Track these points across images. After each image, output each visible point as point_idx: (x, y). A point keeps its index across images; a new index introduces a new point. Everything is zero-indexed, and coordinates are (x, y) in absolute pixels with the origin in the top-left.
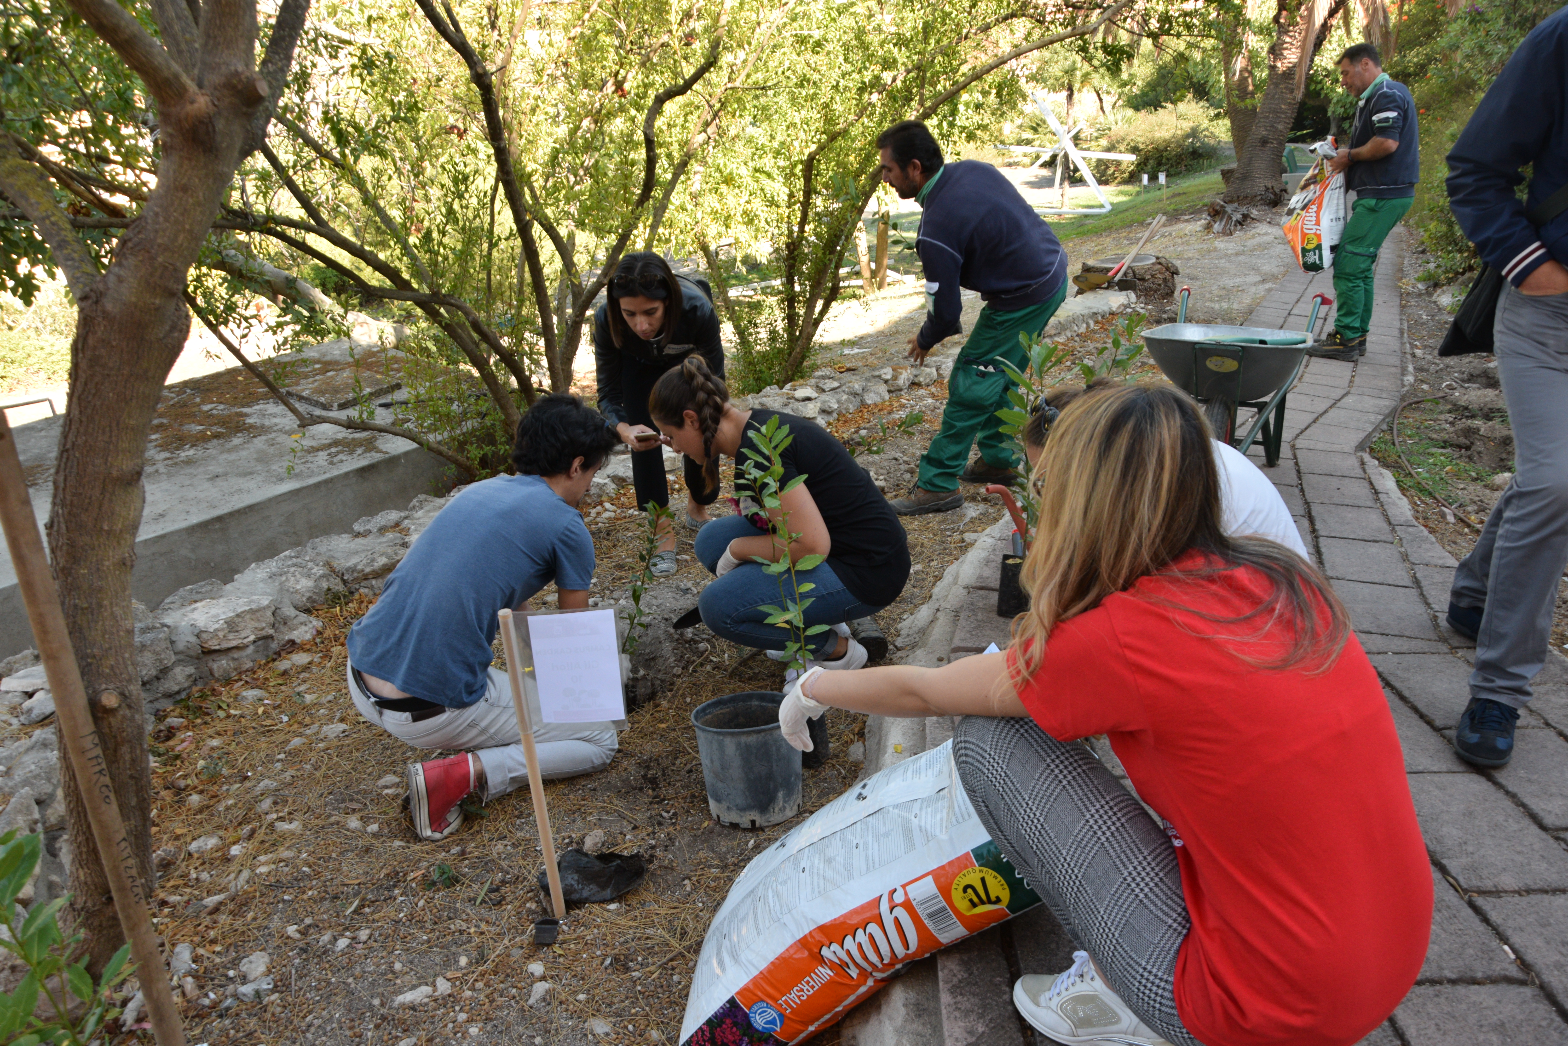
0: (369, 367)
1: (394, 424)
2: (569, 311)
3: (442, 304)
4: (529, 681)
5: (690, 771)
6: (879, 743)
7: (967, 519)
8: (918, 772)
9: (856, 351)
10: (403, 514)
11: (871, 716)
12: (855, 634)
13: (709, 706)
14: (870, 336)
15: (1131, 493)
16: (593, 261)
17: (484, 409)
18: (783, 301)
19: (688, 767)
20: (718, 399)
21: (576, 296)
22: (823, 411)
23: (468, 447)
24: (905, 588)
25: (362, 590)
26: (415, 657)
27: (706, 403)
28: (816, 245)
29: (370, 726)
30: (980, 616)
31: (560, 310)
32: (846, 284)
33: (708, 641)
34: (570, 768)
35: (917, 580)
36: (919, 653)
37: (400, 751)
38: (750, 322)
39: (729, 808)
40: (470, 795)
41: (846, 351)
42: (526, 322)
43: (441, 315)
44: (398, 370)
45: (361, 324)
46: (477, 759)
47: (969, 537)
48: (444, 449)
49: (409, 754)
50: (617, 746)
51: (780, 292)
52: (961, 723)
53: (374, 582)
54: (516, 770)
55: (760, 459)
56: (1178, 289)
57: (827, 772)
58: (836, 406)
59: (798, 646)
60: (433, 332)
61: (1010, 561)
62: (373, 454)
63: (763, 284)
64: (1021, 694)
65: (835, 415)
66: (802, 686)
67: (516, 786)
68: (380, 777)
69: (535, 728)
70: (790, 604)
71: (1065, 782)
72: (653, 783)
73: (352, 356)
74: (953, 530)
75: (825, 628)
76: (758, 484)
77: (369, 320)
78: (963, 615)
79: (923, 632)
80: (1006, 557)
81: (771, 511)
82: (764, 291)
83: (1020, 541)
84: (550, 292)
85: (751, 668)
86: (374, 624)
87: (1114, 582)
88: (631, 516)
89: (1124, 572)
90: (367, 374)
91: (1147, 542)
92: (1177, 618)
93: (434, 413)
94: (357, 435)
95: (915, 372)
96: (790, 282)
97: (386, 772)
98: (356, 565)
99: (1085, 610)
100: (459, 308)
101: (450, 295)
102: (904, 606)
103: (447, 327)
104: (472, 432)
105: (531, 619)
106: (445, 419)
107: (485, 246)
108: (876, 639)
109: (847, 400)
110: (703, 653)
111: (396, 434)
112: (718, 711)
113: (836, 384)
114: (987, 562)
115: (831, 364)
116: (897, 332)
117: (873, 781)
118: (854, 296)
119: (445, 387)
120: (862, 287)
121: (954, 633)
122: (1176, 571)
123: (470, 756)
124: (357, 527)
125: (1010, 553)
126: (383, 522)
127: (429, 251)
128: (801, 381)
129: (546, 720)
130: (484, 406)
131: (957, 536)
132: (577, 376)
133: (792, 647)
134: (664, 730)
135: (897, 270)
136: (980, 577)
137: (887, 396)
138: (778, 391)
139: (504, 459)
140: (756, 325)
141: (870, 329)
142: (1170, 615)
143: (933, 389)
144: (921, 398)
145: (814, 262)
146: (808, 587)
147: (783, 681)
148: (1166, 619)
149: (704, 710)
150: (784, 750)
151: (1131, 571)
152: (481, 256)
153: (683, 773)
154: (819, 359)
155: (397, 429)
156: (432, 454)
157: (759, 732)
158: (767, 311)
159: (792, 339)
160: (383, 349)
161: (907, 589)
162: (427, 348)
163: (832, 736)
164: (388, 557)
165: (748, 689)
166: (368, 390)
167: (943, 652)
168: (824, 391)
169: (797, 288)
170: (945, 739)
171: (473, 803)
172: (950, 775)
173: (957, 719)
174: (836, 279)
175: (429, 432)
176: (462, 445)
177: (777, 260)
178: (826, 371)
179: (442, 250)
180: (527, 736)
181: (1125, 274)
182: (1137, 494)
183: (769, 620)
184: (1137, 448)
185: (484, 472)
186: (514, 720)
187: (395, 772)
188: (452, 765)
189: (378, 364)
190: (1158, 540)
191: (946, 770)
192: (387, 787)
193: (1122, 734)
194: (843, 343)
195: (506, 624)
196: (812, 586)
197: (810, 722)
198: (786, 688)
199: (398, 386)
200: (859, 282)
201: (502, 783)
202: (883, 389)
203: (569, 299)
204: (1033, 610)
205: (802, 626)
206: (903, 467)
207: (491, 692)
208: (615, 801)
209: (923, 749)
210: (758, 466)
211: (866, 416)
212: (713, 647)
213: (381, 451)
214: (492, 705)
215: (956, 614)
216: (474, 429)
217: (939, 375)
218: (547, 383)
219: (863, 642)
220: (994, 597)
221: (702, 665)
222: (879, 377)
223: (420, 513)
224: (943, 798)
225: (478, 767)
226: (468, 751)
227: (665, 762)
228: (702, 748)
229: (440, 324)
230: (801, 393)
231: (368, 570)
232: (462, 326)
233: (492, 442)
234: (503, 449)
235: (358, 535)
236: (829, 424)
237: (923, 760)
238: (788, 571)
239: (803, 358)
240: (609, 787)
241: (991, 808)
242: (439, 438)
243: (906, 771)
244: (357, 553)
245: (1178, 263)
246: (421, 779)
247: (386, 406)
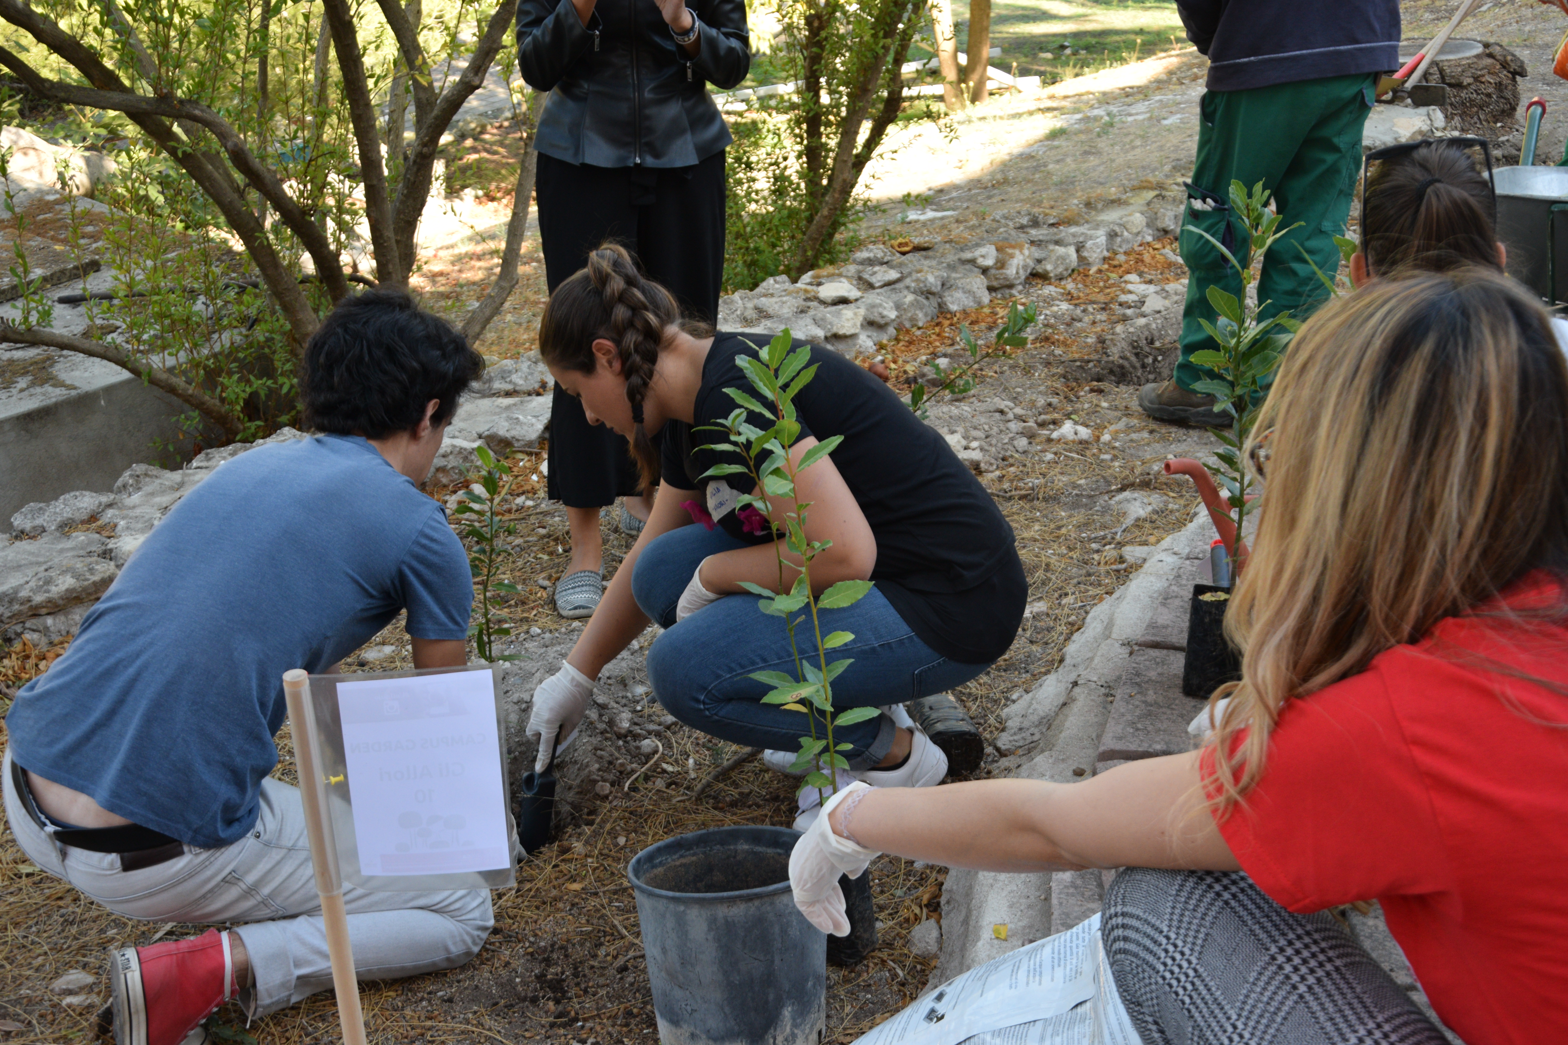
0: (41, 229)
1: (86, 334)
2: (409, 135)
3: (178, 116)
4: (337, 802)
5: (623, 969)
6: (966, 922)
7: (1129, 521)
8: (1037, 972)
9: (930, 214)
10: (104, 499)
11: (952, 873)
12: (926, 726)
13: (659, 850)
14: (956, 187)
15: (1427, 472)
16: (454, 44)
17: (253, 312)
18: (798, 123)
19: (621, 961)
20: (652, 318)
21: (422, 107)
22: (871, 324)
23: (224, 379)
24: (1015, 645)
25: (28, 636)
26: (138, 750)
27: (630, 324)
28: (859, 20)
29: (41, 879)
30: (1151, 696)
31: (393, 131)
32: (914, 91)
33: (658, 735)
34: (407, 961)
35: (1038, 631)
36: (1041, 760)
37: (96, 927)
38: (738, 160)
39: (693, 1036)
40: (224, 1008)
41: (912, 216)
42: (332, 153)
43: (174, 137)
44: (94, 237)
45: (25, 151)
46: (237, 942)
47: (1132, 553)
48: (180, 382)
49: (111, 932)
50: (491, 922)
51: (793, 107)
52: (1116, 882)
53: (49, 621)
54: (308, 963)
55: (758, 408)
56: (1524, 102)
57: (871, 973)
58: (893, 315)
59: (821, 744)
60: (156, 168)
61: (1207, 597)
62: (48, 388)
63: (763, 91)
64: (1224, 828)
65: (892, 331)
66: (831, 815)
67: (308, 992)
68: (57, 975)
69: (347, 885)
70: (808, 669)
71: (1302, 988)
72: (557, 989)
73: (10, 208)
74: (1104, 541)
75: (871, 713)
76: (753, 453)
77: (40, 143)
78: (1119, 693)
79: (1048, 723)
80: (1200, 590)
81: (776, 500)
82: (765, 105)
83: (1225, 560)
84: (374, 99)
85: (736, 785)
86: (62, 688)
87: (1395, 629)
88: (520, 509)
89: (1415, 610)
90: (36, 242)
91: (1455, 558)
92: (1509, 692)
93: (161, 316)
94: (18, 354)
95: (1037, 253)
96: (812, 87)
97: (68, 965)
98: (16, 590)
99: (1343, 676)
100: (207, 124)
101: (190, 101)
102: (1015, 678)
103: (185, 160)
104: (231, 354)
105: (342, 688)
106: (180, 327)
107: (257, 12)
108: (962, 735)
109: (915, 304)
110: (648, 757)
111: (91, 354)
112: (675, 860)
113: (893, 275)
114: (1166, 598)
115: (885, 237)
116: (1006, 181)
117: (954, 988)
118: (929, 115)
119: (181, 270)
120: (941, 98)
121: (1102, 725)
122: (1506, 610)
123: (225, 936)
124: (19, 521)
125: (1208, 582)
126: (67, 513)
127: (155, 19)
128: (830, 269)
129: (366, 872)
130: (253, 305)
131: (1110, 552)
132: (422, 254)
133: (812, 746)
134: (577, 894)
135: (1007, 68)
136: (1152, 626)
137: (986, 298)
138: (788, 285)
139: (287, 404)
140: (749, 166)
141: (958, 177)
142: (1496, 687)
143: (1070, 285)
144: (1049, 301)
145: (859, 51)
146: (842, 638)
147: (793, 809)
148: (1487, 694)
149: (650, 858)
150: (794, 932)
151: (1427, 608)
152: (250, 32)
153: (611, 972)
154: (863, 229)
155: (92, 344)
156: (158, 392)
157: (749, 899)
158: (770, 140)
159: (815, 192)
160: (70, 199)
161: (1019, 646)
162: (146, 197)
163: (881, 908)
164: (77, 576)
165: (729, 822)
166: (37, 273)
167: (1083, 758)
168: (871, 286)
169: (825, 98)
170: (1085, 915)
171: (229, 1021)
172: (1096, 978)
173: (1109, 877)
174: (896, 82)
175: (152, 350)
176: (212, 377)
177: (790, 46)
178: (876, 251)
179: (177, 19)
180: (331, 900)
181: (1426, 75)
182: (1439, 470)
183: (771, 698)
184: (1439, 390)
185: (253, 426)
186: (309, 870)
187: (85, 966)
188: (192, 952)
189: (58, 224)
190: (1475, 556)
191: (1087, 968)
192: (70, 992)
193: (1406, 900)
194: (908, 201)
195: (297, 697)
196: (849, 637)
197: (844, 881)
198: (800, 822)
199: (94, 266)
200: (938, 89)
201: (283, 985)
202: (978, 283)
203: (411, 114)
204: (1246, 680)
205: (829, 708)
206: (1014, 426)
207: (267, 823)
208: (487, 1021)
209: (1047, 933)
210: (754, 419)
211: (947, 331)
212: (668, 746)
213: (61, 384)
214: (267, 844)
215: (1108, 691)
216: (235, 348)
217: (1081, 259)
218: (367, 265)
219: (941, 739)
220: (1177, 662)
221: (647, 778)
222: (972, 262)
223: (136, 498)
224: (1083, 1019)
225: (240, 957)
226: (222, 926)
227: (579, 953)
228: (648, 927)
229: (173, 152)
230: (830, 290)
231: (39, 599)
232: (214, 158)
233: (266, 369)
234: (287, 384)
235: (21, 535)
236: (881, 347)
237: (1047, 950)
238: (806, 609)
239: (835, 226)
240: (476, 995)
241: (1170, 1034)
242: (171, 362)
243: (1015, 969)
244: (18, 567)
245: (1524, 55)
246: (134, 977)
247: (72, 301)
